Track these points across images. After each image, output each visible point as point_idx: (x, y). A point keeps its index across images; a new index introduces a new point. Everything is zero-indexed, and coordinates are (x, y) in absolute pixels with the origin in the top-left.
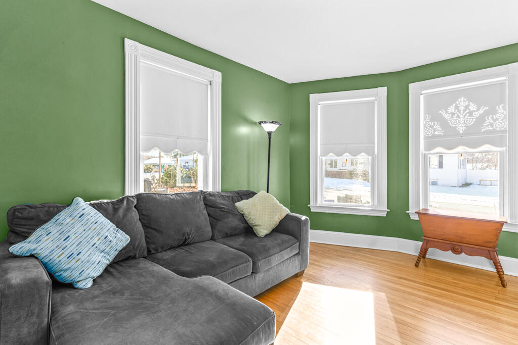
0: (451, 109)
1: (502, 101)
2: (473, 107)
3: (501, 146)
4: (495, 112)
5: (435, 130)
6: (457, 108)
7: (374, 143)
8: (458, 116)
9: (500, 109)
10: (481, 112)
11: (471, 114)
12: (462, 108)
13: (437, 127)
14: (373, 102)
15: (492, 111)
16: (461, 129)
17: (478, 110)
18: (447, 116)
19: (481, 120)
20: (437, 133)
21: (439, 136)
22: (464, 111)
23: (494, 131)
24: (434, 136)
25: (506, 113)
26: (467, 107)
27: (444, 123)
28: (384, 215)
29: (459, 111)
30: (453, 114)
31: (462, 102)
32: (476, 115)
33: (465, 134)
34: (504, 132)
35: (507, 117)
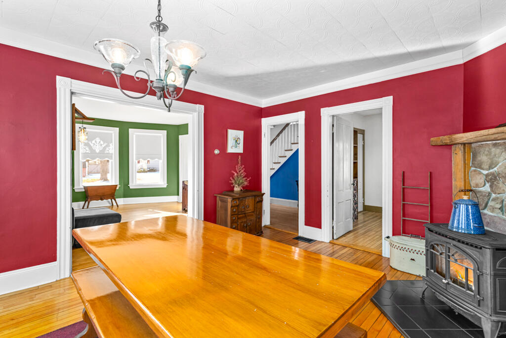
0: (94, 142)
1: (112, 142)
2: (102, 142)
4: (109, 146)
6: (96, 142)
8: (96, 145)
9: (111, 145)
10: (105, 145)
11: (101, 146)
12: (98, 142)
13: (87, 149)
15: (108, 146)
16: (97, 151)
18: (92, 145)
19: (105, 148)
20: (87, 152)
23: (109, 153)
24: (86, 153)
25: (113, 147)
26: (100, 142)
27: (90, 147)
30: (94, 144)
31: (98, 140)
32: (103, 146)
33: (99, 153)
34: (112, 154)
35: (113, 149)
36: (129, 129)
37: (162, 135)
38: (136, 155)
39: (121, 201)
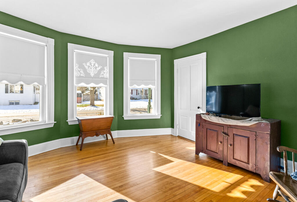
0: (88, 64)
1: (106, 66)
2: (97, 65)
3: (106, 85)
4: (104, 70)
5: (81, 74)
6: (91, 64)
7: (44, 76)
8: (91, 68)
9: (105, 68)
11: (96, 68)
12: (93, 65)
13: (82, 72)
14: (43, 47)
15: (102, 69)
16: (92, 75)
17: (99, 67)
18: (86, 67)
19: (99, 72)
20: (82, 75)
21: (83, 77)
22: (94, 66)
23: (103, 78)
24: (80, 77)
25: (108, 71)
26: (94, 64)
27: (85, 70)
28: (52, 126)
29: (91, 66)
30: (89, 67)
31: (93, 62)
32: (98, 69)
33: (94, 77)
34: (107, 78)
35: (108, 73)
36: (124, 53)
37: (156, 59)
38: (130, 80)
39: (116, 134)
